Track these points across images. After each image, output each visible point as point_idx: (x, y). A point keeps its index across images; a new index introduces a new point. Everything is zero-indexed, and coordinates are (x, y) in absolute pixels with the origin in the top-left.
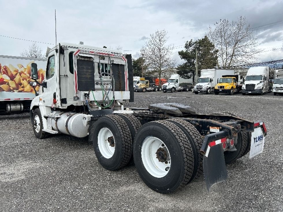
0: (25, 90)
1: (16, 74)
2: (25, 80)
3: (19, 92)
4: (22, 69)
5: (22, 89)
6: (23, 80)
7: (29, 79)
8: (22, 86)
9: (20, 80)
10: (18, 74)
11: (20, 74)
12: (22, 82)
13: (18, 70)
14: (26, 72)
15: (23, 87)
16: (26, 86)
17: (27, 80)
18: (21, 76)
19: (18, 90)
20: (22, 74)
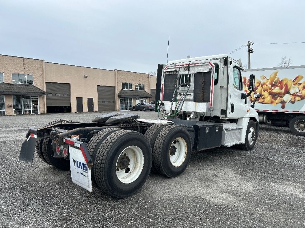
0: (265, 102)
1: (258, 86)
2: (266, 91)
3: (259, 103)
4: (265, 81)
5: (262, 100)
6: (264, 91)
7: (270, 90)
8: (262, 97)
9: (261, 91)
10: (260, 86)
11: (262, 86)
12: (263, 93)
13: (260, 82)
14: (268, 84)
15: (263, 99)
16: (267, 97)
17: (269, 91)
18: (263, 87)
19: (258, 101)
20: (264, 85)
